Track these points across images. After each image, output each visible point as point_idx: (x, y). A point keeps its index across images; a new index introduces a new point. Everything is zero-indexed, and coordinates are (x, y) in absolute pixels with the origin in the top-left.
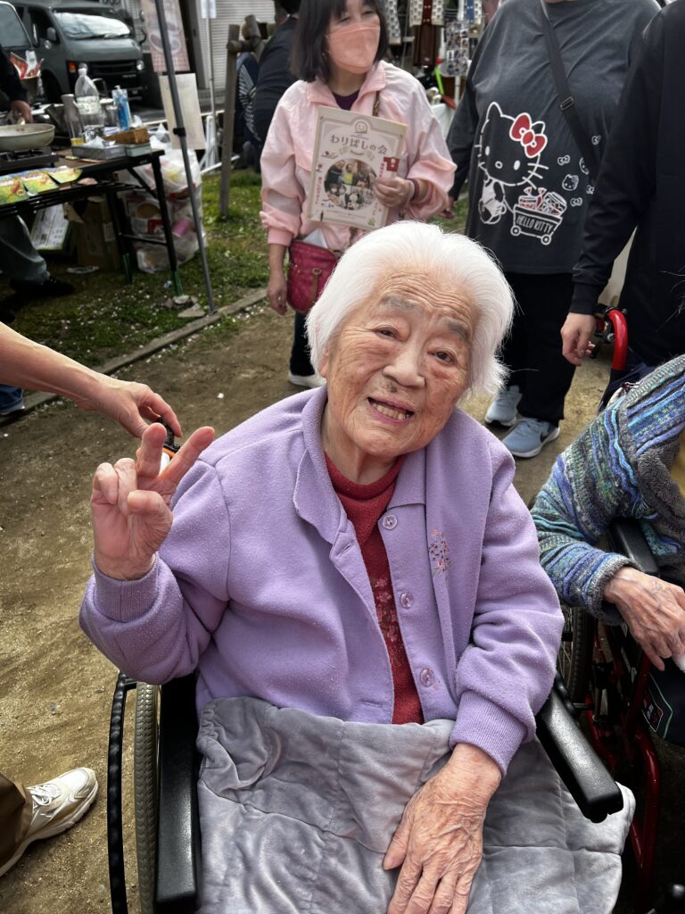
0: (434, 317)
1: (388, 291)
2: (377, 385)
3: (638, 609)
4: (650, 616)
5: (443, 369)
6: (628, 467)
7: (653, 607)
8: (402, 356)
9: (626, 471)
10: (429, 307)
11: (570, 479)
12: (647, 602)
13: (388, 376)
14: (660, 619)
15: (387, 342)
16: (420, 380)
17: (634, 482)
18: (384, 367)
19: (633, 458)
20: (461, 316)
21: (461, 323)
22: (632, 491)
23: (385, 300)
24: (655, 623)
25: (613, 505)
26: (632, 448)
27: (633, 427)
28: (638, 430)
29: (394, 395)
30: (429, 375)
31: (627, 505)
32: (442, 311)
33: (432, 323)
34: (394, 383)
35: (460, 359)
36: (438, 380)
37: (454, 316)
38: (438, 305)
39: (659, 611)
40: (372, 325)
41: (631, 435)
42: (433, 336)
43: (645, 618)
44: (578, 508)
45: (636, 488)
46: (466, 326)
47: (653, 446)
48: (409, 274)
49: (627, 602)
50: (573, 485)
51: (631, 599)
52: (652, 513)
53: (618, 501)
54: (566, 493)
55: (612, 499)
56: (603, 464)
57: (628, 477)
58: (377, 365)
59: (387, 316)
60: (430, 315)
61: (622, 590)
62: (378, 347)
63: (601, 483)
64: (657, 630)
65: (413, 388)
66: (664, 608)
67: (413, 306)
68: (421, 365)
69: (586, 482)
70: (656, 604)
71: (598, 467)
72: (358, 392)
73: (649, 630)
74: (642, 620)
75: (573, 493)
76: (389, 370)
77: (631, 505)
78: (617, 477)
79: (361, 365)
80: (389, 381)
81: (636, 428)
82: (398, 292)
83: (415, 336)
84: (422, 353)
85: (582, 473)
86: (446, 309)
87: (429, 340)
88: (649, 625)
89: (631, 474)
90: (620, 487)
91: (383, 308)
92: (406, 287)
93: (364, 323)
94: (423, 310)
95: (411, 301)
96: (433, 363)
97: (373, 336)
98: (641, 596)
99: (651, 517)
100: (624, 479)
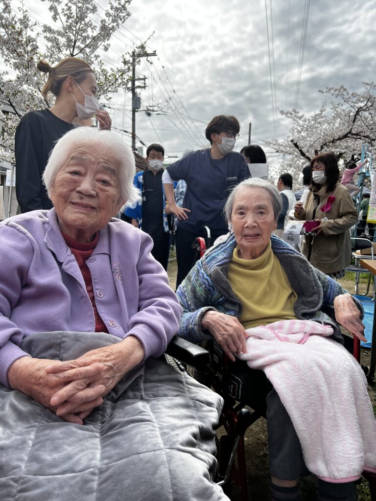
0: (96, 164)
1: (74, 154)
2: (73, 197)
3: (218, 325)
4: (223, 328)
5: (104, 187)
6: (208, 278)
7: (224, 323)
8: (84, 182)
9: (207, 280)
10: (93, 160)
11: (185, 291)
12: (221, 321)
13: (79, 192)
14: (227, 328)
15: (76, 177)
16: (93, 193)
17: (211, 284)
18: (75, 188)
19: (209, 272)
20: (109, 163)
21: (109, 166)
22: (211, 288)
23: (73, 158)
24: (226, 330)
25: (204, 297)
26: (208, 269)
27: (208, 261)
28: (210, 262)
29: (82, 200)
30: (98, 190)
31: (210, 296)
32: (99, 161)
33: (95, 166)
34: (82, 195)
35: (112, 182)
36: (102, 192)
37: (106, 163)
38: (97, 159)
39: (227, 324)
40: (68, 170)
41: (207, 265)
42: (97, 172)
43: (221, 329)
44: (189, 303)
45: (212, 287)
46: (112, 168)
47: (217, 266)
48: (83, 146)
49: (212, 323)
50: (186, 294)
51: (214, 321)
52: (221, 297)
53: (205, 294)
54: (183, 297)
55: (203, 294)
56: (198, 282)
57: (208, 282)
58: (72, 188)
59: (75, 165)
60: (94, 163)
61: (210, 318)
62: (72, 179)
63: (198, 289)
64: (227, 334)
65: (91, 196)
66: (229, 323)
67: (85, 159)
68: (94, 186)
69: (192, 290)
70: (225, 322)
71: (196, 283)
72: (66, 201)
73: (224, 334)
74: (220, 331)
75: (186, 297)
76: (78, 189)
77: (212, 296)
78: (204, 283)
79: (65, 188)
80: (79, 194)
81: (209, 262)
82: (78, 154)
83: (89, 173)
84: (93, 180)
85: (189, 287)
86: (101, 160)
87: (95, 174)
88: (224, 332)
89: (209, 280)
90: (206, 287)
91: (72, 162)
92: (81, 152)
93: (64, 170)
94: (91, 161)
95: (84, 157)
96: (99, 185)
97: (69, 175)
98: (218, 319)
99: (221, 299)
100: (207, 283)
